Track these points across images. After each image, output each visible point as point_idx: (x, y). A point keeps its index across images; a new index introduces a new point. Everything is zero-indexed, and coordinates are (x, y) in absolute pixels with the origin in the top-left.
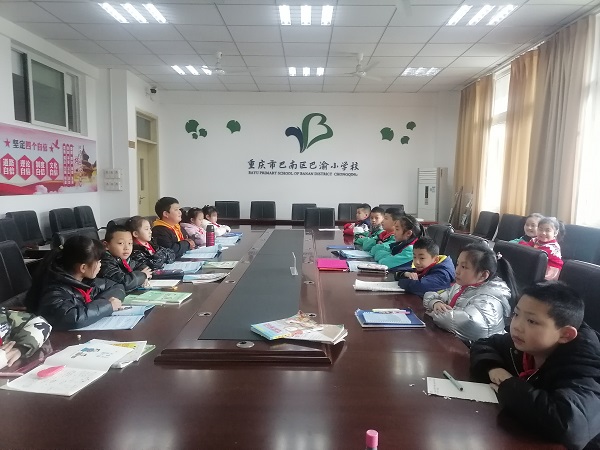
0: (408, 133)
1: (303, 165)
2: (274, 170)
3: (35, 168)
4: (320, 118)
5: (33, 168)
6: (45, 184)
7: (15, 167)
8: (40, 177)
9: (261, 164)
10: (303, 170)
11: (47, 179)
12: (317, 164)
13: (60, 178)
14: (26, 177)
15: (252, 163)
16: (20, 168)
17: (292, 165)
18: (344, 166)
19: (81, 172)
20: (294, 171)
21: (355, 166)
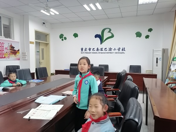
0: (149, 34)
9: (86, 49)
15: (82, 49)
17: (98, 49)
18: (119, 49)
19: (9, 53)
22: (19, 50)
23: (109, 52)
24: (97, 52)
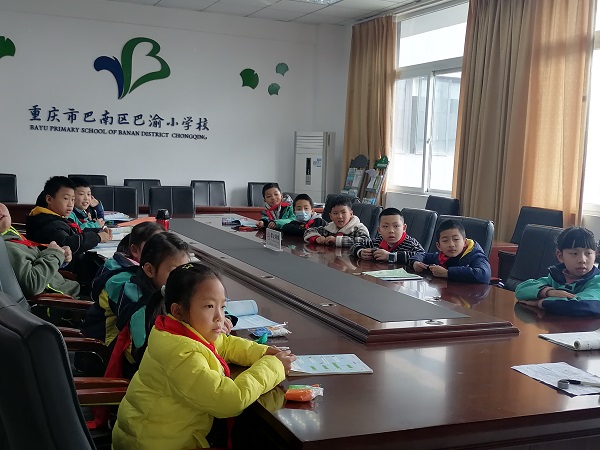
0: (278, 79)
1: (123, 119)
2: (75, 124)
4: (149, 47)
9: (53, 114)
10: (123, 128)
12: (146, 118)
15: (35, 112)
17: (105, 118)
18: (187, 123)
20: (107, 127)
21: (203, 125)
23: (153, 129)
24: (102, 126)
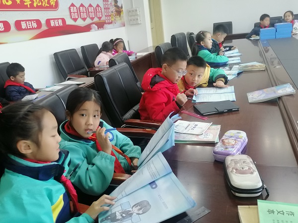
3: (89, 12)
5: (88, 12)
6: (96, 24)
7: (77, 13)
8: (92, 19)
11: (96, 20)
13: (103, 18)
14: (84, 19)
16: (80, 13)
19: (114, 13)
22: (122, 7)
